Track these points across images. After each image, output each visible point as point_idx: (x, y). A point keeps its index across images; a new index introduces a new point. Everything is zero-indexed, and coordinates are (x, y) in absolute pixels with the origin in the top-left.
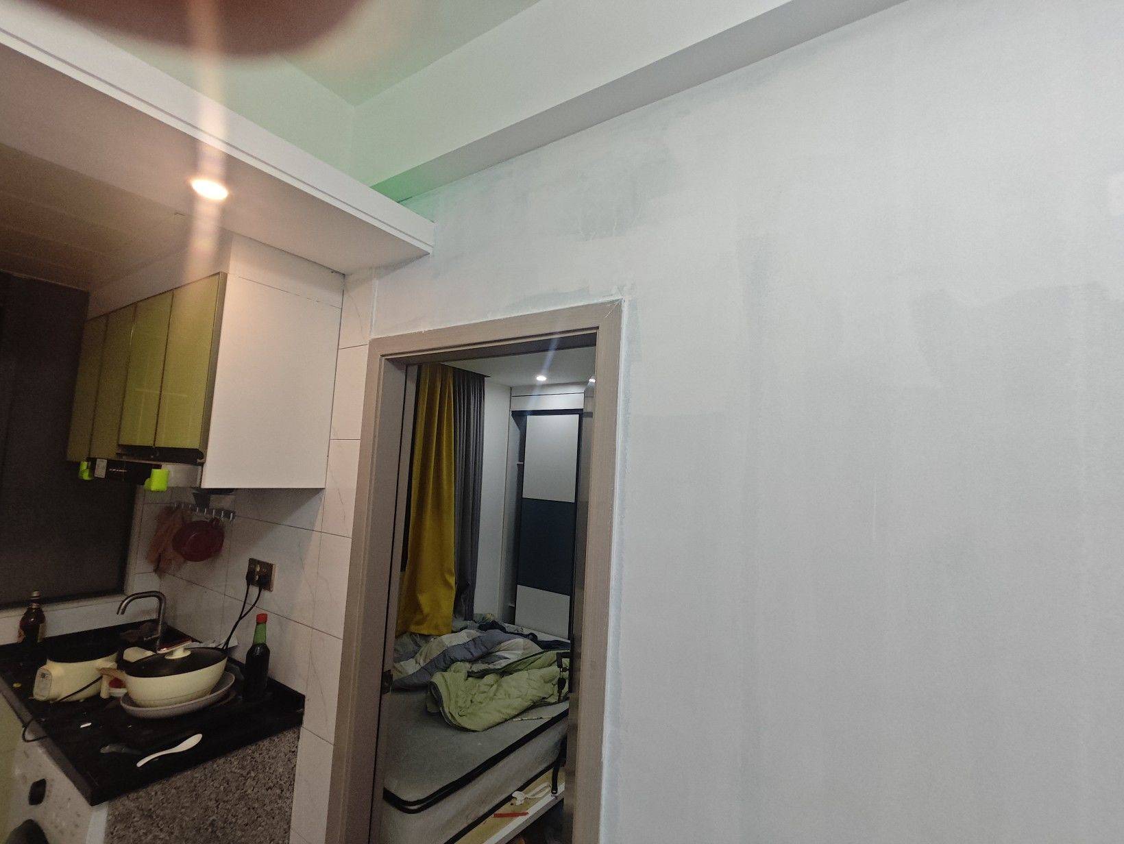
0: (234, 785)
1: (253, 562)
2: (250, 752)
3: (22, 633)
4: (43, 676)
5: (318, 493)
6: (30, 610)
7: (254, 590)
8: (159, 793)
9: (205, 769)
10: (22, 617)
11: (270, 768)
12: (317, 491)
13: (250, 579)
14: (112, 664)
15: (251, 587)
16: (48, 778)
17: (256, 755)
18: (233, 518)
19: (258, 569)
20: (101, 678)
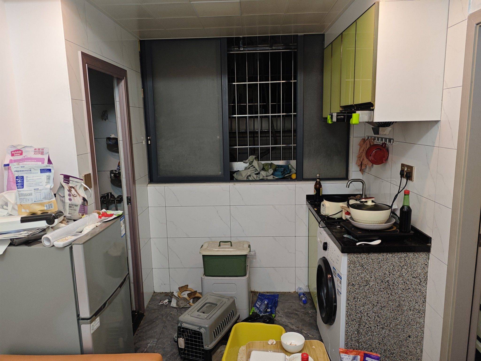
0: (396, 269)
1: (403, 165)
2: (403, 256)
3: (315, 190)
4: (323, 205)
5: (437, 124)
6: (317, 181)
7: (404, 180)
8: (365, 258)
9: (383, 256)
10: (314, 184)
11: (414, 268)
12: (437, 122)
13: (402, 175)
14: (345, 205)
15: (402, 178)
16: (328, 242)
17: (407, 259)
18: (393, 142)
19: (406, 169)
20: (342, 211)
